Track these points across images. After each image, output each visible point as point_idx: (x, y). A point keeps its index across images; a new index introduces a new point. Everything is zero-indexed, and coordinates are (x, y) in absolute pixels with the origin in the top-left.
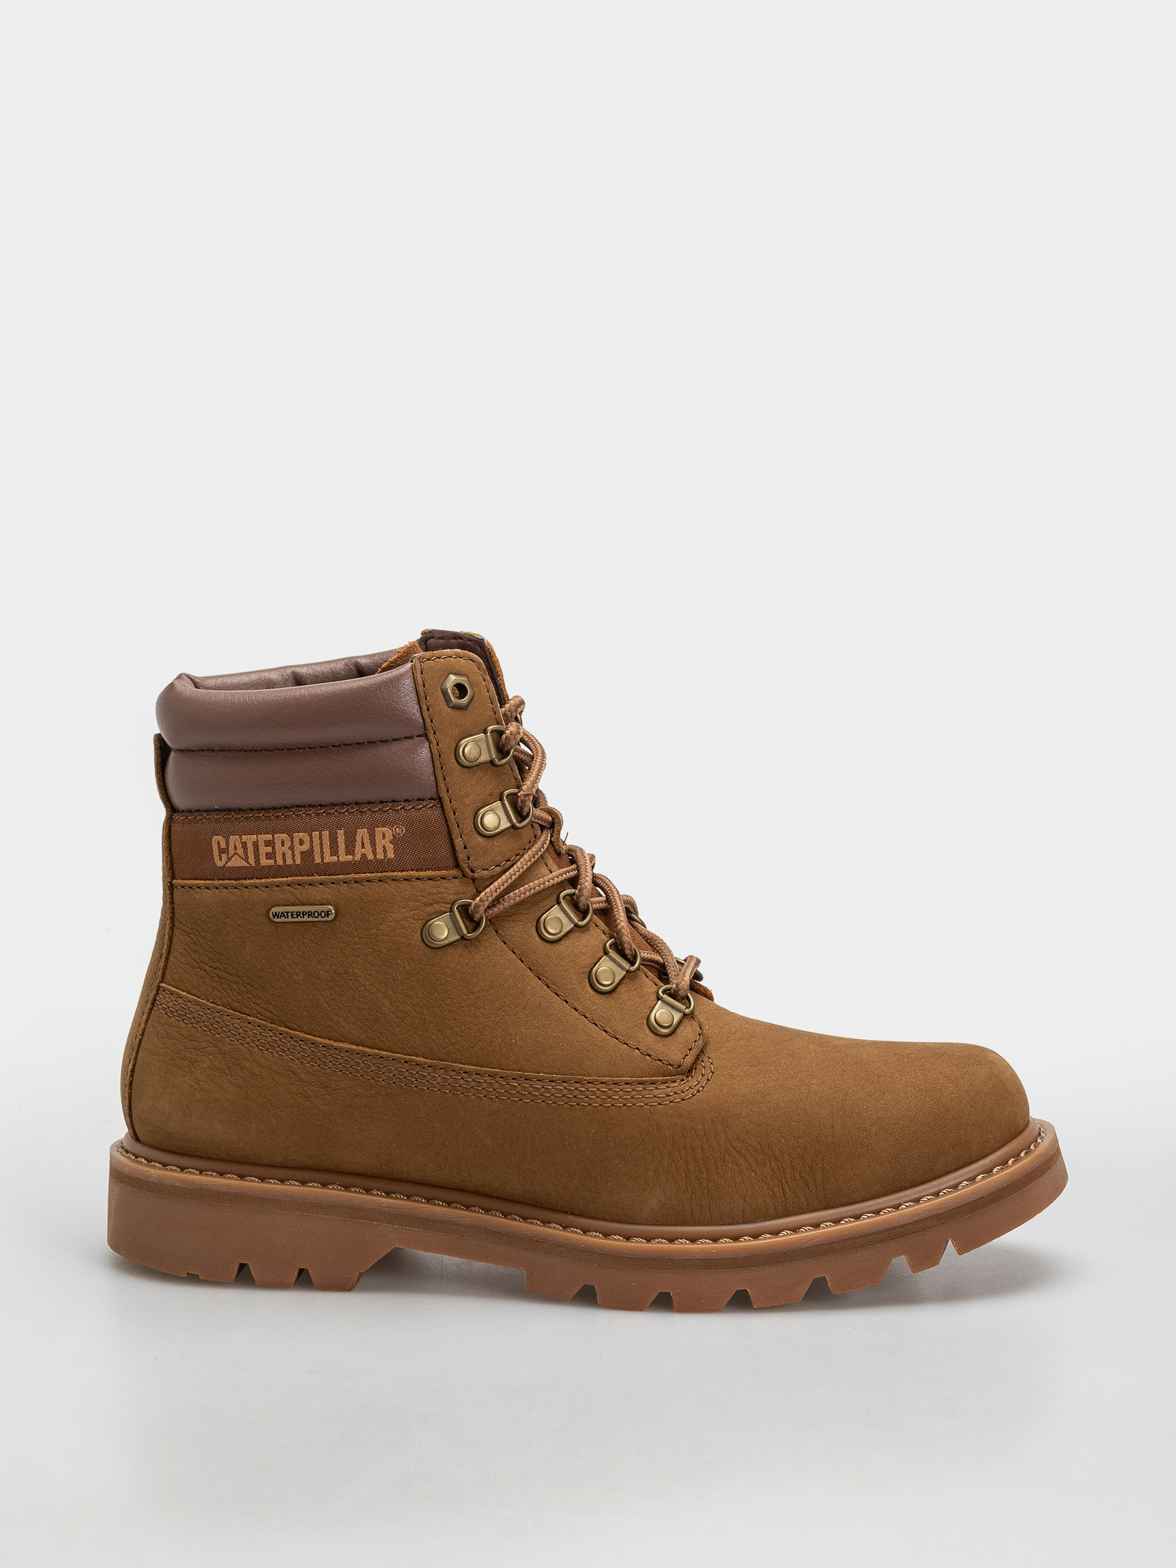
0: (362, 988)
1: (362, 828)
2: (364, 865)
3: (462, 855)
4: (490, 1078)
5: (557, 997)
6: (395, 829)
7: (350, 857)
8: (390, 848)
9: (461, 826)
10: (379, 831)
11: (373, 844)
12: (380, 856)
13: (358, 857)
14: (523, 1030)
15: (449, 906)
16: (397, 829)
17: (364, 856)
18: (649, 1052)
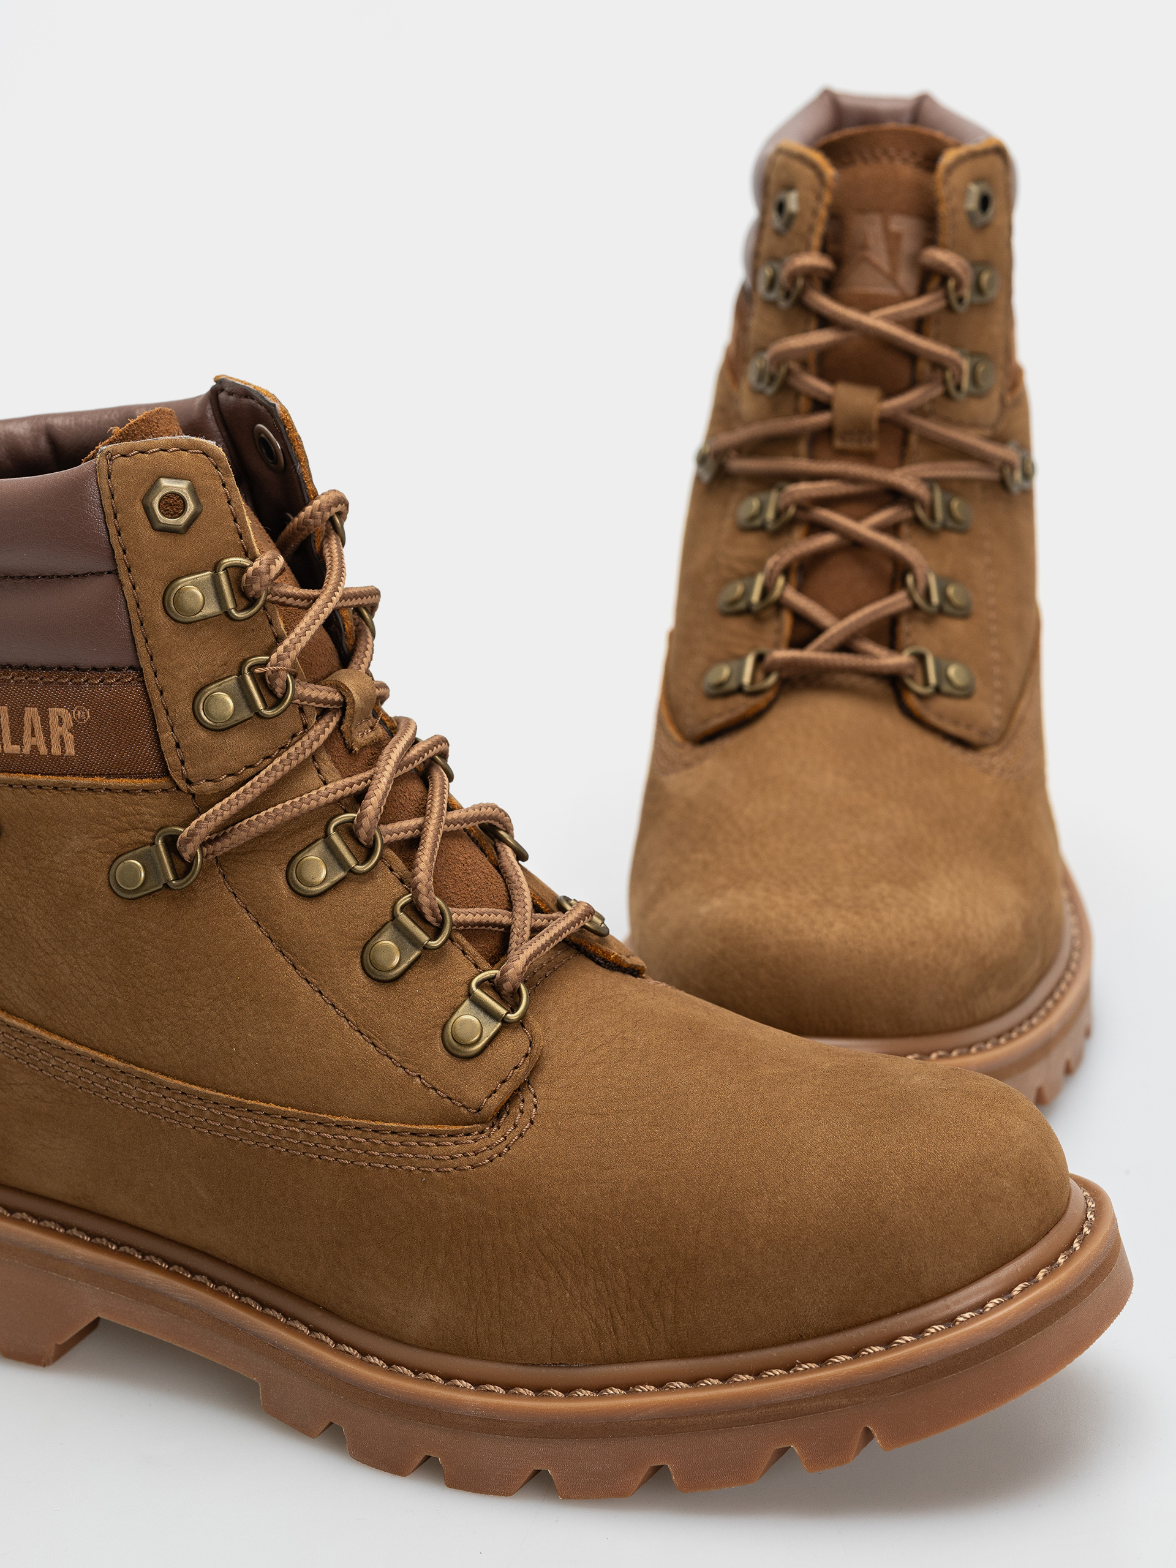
0: (35, 945)
1: (30, 706)
2: (33, 763)
3: (171, 759)
4: (200, 1102)
5: (306, 984)
6: (76, 713)
7: (17, 748)
8: (69, 737)
9: (171, 714)
10: (54, 712)
11: (47, 733)
12: (56, 751)
13: (27, 750)
14: (250, 1035)
15: (152, 834)
16: (79, 712)
17: (34, 748)
18: (434, 1083)
